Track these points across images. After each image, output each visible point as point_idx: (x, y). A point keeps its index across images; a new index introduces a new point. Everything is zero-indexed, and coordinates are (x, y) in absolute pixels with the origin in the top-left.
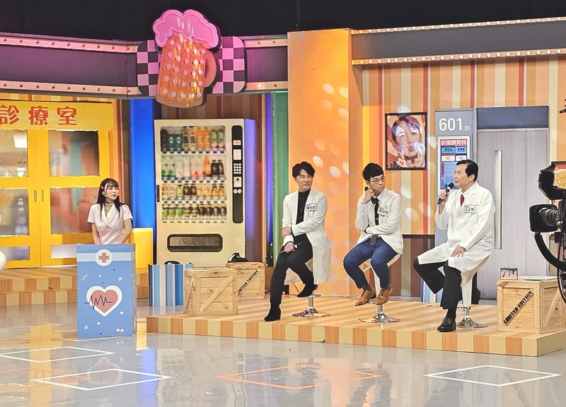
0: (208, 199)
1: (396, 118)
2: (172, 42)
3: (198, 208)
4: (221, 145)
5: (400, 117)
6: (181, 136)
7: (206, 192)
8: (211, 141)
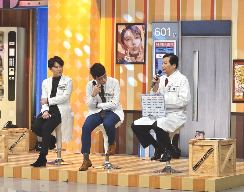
1: (124, 27)
5: (127, 26)
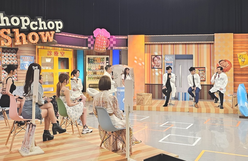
0: (100, 75)
2: (98, 36)
3: (97, 77)
4: (103, 62)
6: (93, 59)
7: (99, 73)
8: (101, 61)
